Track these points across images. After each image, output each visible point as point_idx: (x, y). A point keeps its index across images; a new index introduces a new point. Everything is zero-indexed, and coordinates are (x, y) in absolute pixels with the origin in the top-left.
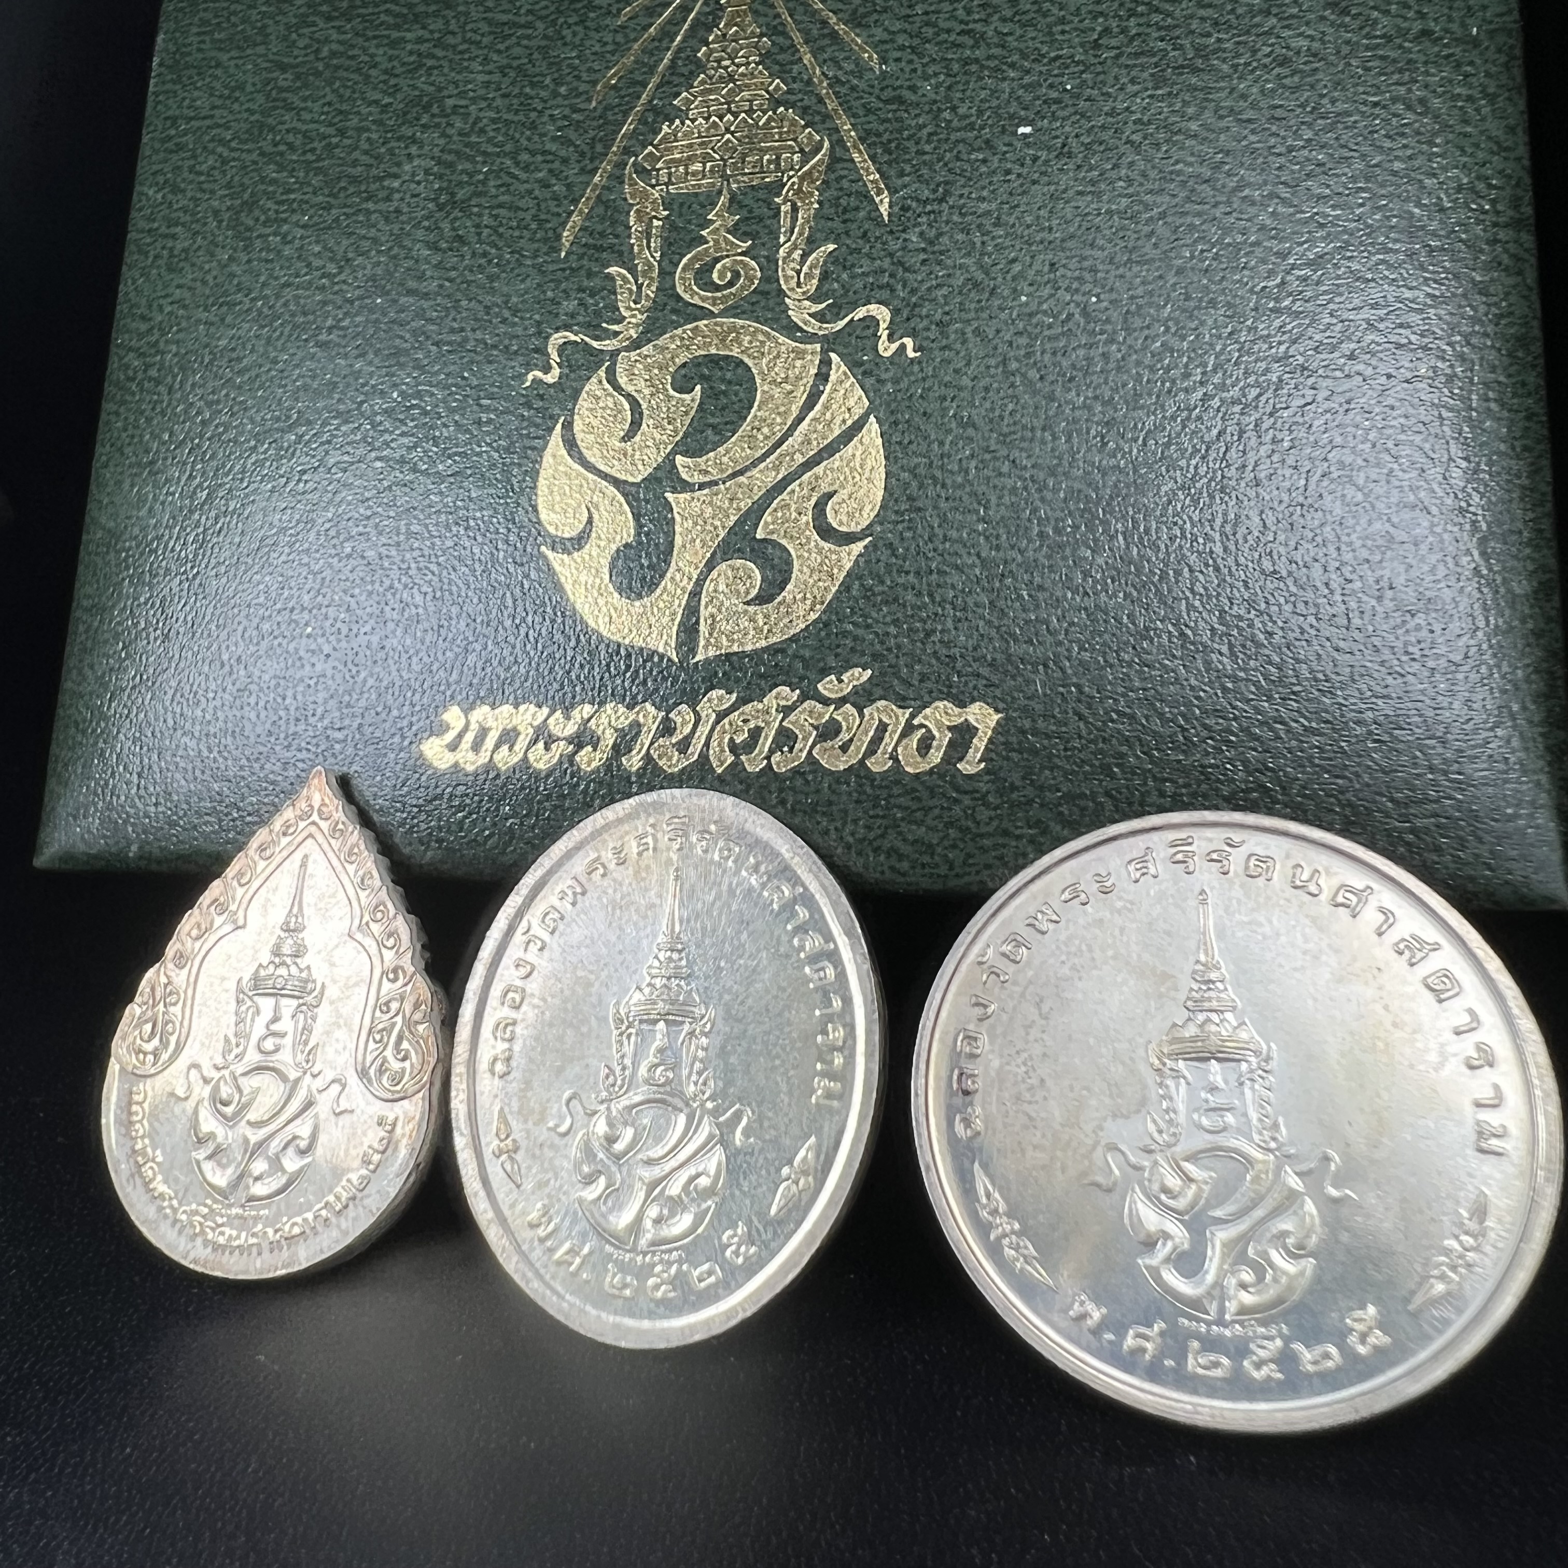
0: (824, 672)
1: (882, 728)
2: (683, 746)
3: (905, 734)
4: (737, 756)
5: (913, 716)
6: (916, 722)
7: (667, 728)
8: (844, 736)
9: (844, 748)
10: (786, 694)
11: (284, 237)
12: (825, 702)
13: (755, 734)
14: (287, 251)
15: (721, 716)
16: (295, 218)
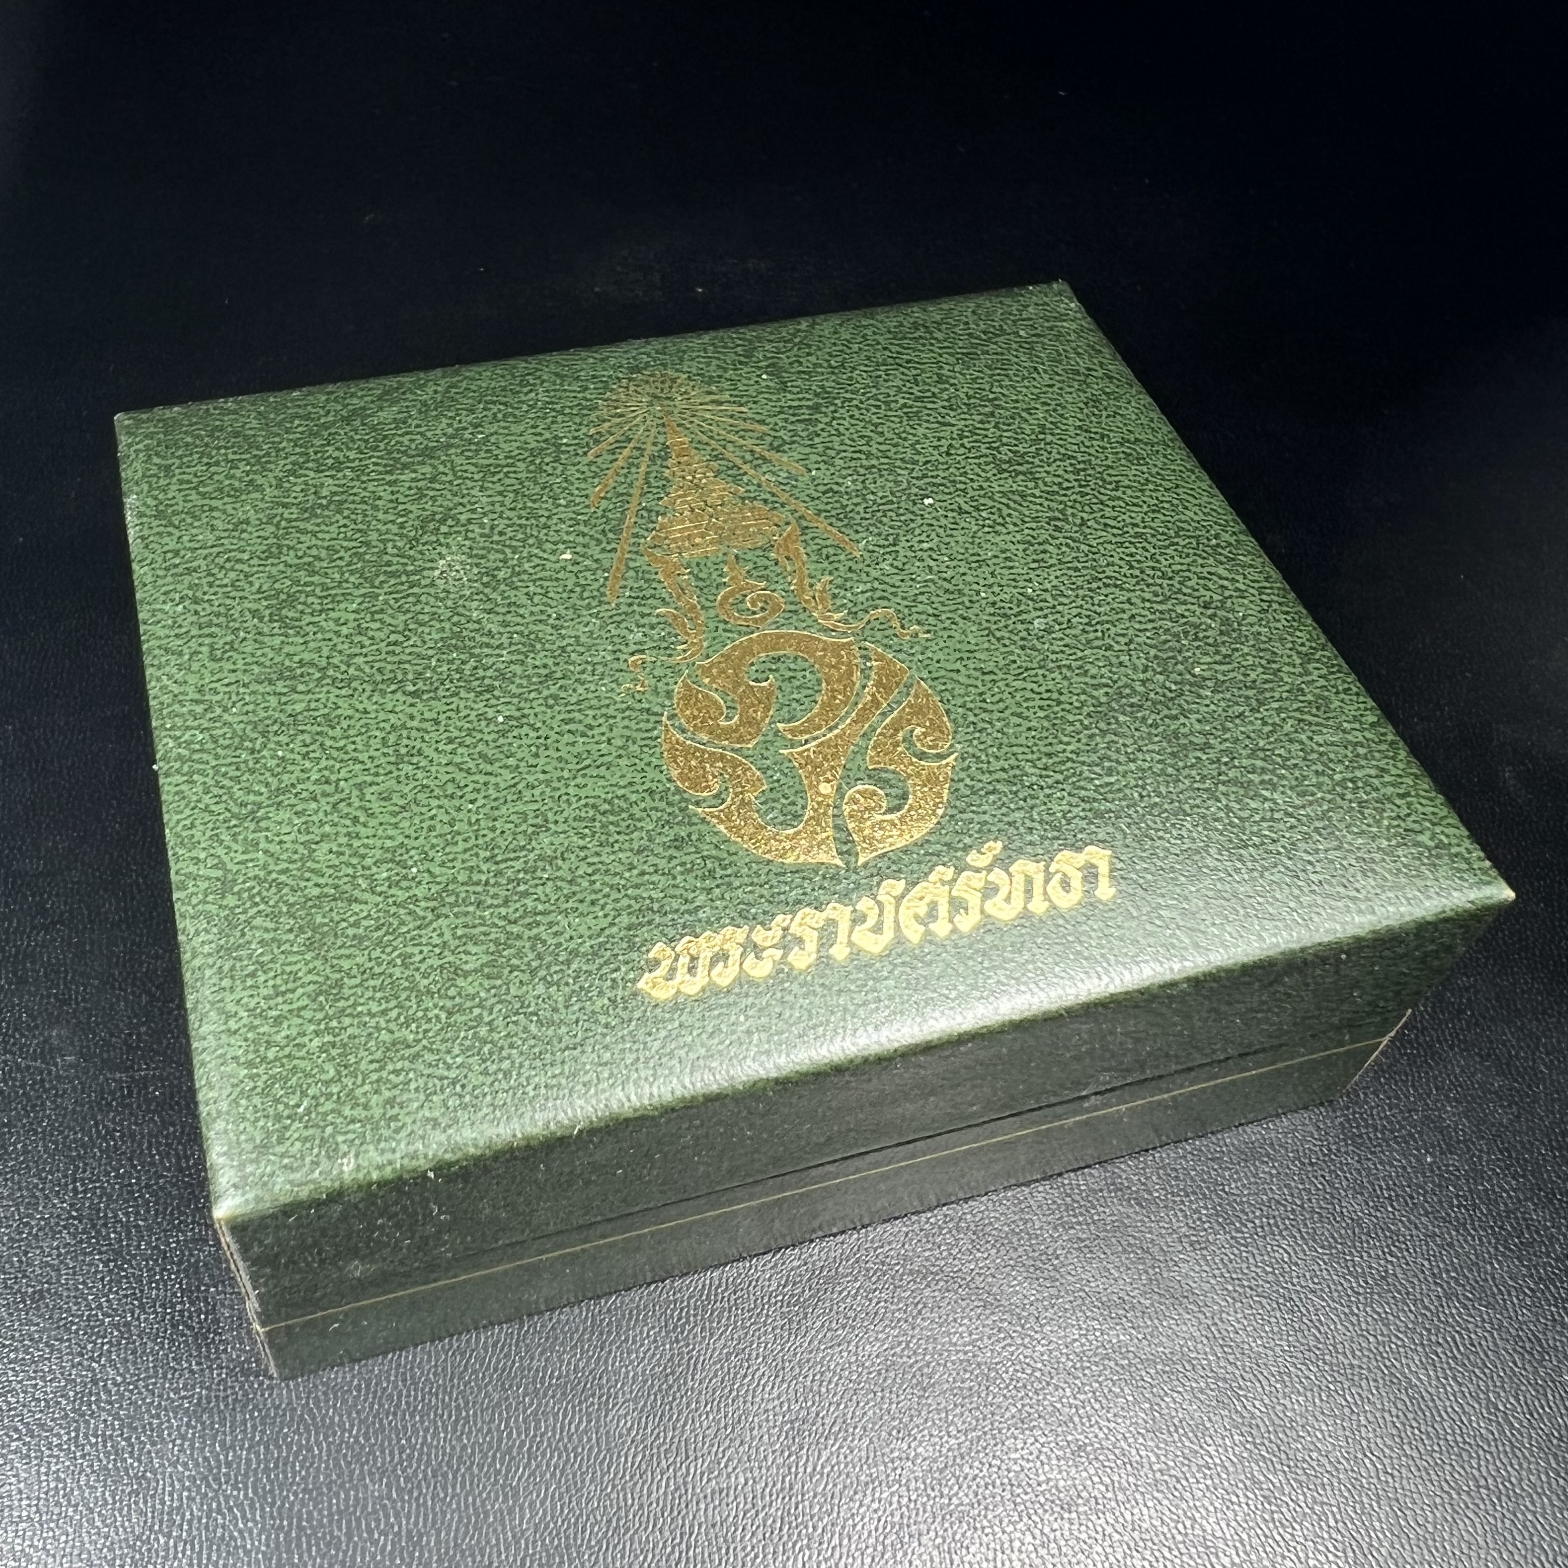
0: (967, 849)
1: (1029, 881)
2: (878, 929)
3: (1047, 881)
4: (926, 925)
5: (1047, 867)
6: (1052, 870)
7: (858, 919)
8: (1003, 893)
9: (1008, 899)
10: (945, 872)
11: (337, 621)
12: (978, 870)
13: (933, 907)
14: (345, 630)
15: (899, 899)
16: (343, 606)
